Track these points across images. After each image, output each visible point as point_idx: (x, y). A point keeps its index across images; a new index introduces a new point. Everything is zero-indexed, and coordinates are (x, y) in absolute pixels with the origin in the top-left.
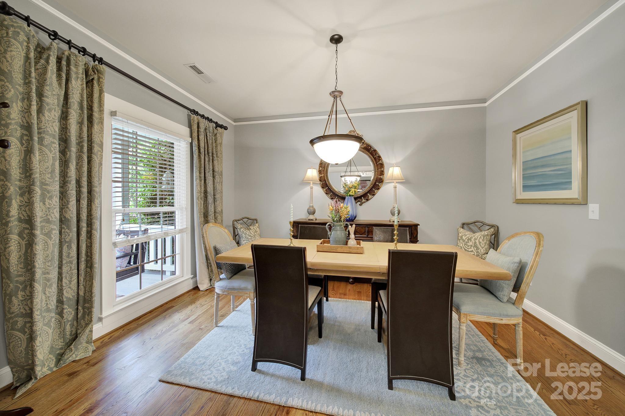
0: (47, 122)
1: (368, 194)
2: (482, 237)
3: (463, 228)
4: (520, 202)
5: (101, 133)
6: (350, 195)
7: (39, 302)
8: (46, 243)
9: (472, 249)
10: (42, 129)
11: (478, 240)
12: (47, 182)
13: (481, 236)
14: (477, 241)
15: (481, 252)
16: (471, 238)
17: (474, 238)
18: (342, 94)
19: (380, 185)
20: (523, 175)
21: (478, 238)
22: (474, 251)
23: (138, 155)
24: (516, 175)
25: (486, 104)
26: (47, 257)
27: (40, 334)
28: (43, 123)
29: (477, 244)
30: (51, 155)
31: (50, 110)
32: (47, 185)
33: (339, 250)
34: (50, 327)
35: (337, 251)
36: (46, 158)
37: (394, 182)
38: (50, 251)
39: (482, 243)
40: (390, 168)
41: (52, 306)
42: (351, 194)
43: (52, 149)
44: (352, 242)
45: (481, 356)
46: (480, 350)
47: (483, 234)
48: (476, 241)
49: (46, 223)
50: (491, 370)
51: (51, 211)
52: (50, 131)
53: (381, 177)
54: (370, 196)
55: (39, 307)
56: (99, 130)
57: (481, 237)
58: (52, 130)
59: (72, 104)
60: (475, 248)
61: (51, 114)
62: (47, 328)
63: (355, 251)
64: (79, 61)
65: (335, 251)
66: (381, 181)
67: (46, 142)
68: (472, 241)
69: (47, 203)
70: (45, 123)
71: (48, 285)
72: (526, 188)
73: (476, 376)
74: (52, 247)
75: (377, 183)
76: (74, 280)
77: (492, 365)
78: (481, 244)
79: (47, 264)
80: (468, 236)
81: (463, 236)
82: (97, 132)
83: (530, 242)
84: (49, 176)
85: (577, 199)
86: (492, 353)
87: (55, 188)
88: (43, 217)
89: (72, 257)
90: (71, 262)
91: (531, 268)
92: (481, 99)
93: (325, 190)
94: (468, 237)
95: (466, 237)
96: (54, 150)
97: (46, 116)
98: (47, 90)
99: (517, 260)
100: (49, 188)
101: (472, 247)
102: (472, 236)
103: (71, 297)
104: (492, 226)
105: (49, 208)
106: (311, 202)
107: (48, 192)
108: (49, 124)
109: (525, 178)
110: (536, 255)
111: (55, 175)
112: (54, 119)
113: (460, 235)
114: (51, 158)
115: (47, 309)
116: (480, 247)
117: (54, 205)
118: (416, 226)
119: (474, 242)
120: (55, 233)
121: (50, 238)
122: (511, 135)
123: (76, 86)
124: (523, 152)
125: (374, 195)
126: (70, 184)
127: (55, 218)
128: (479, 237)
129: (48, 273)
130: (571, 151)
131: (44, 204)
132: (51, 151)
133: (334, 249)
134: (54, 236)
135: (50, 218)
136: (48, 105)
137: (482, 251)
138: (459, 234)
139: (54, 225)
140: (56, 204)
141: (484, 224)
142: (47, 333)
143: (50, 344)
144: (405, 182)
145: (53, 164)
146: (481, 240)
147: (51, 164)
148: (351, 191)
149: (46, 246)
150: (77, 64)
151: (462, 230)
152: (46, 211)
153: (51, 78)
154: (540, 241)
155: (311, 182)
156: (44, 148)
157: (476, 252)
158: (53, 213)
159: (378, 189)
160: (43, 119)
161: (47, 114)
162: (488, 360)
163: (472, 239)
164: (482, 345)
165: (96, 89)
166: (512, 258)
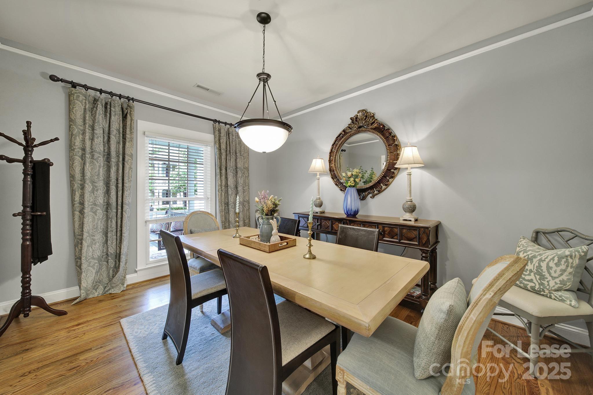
0: (96, 145)
1: (381, 184)
2: (556, 259)
5: (131, 148)
6: (350, 186)
7: (85, 252)
8: (94, 217)
9: (532, 277)
10: (93, 149)
11: (545, 263)
12: (95, 181)
13: (554, 257)
14: (544, 265)
15: (548, 285)
17: (539, 258)
19: (395, 172)
21: (547, 260)
22: (535, 281)
23: (170, 160)
26: (94, 226)
27: (85, 271)
28: (94, 146)
29: (542, 270)
30: (98, 165)
31: (98, 138)
32: (95, 183)
33: (253, 245)
34: (94, 269)
36: (95, 167)
37: (407, 167)
38: (96, 222)
39: (554, 269)
40: (408, 149)
41: (96, 256)
43: (99, 161)
44: (274, 238)
47: (559, 253)
48: (542, 264)
49: (95, 205)
51: (97, 198)
52: (97, 150)
53: (397, 162)
54: (383, 187)
55: (85, 255)
56: (130, 146)
57: (553, 259)
58: (99, 149)
59: (112, 132)
60: (538, 277)
61: (98, 140)
62: (92, 269)
63: (264, 248)
64: (116, 103)
67: (95, 157)
68: (534, 263)
69: (95, 194)
70: (95, 146)
71: (94, 243)
74: (97, 221)
75: (392, 171)
76: (114, 242)
78: (552, 272)
79: (94, 230)
80: (529, 253)
81: (520, 252)
82: (128, 147)
84: (96, 177)
87: (99, 185)
88: (93, 202)
89: (113, 228)
90: (112, 231)
93: (335, 181)
94: (528, 255)
95: (525, 254)
96: (100, 161)
97: (95, 141)
98: (96, 126)
100: (96, 184)
101: (532, 274)
102: (537, 254)
103: (113, 253)
105: (96, 197)
106: (318, 194)
107: (96, 187)
108: (97, 146)
111: (100, 176)
112: (100, 142)
114: (98, 166)
115: (93, 257)
116: (547, 275)
117: (99, 195)
119: (537, 264)
120: (99, 212)
121: (96, 215)
123: (115, 120)
125: (387, 185)
126: (111, 181)
127: (99, 203)
128: (550, 257)
129: (94, 236)
131: (94, 194)
132: (98, 162)
134: (98, 214)
135: (96, 203)
136: (96, 135)
137: (552, 283)
139: (98, 207)
140: (100, 194)
141: (577, 235)
142: (92, 272)
143: (93, 279)
145: (99, 170)
146: (552, 264)
147: (97, 170)
149: (94, 220)
150: (115, 106)
152: (94, 199)
153: (98, 118)
155: (318, 173)
156: (94, 160)
157: (539, 284)
158: (98, 200)
159: (394, 177)
160: (94, 143)
161: (96, 140)
163: (535, 260)
165: (129, 119)
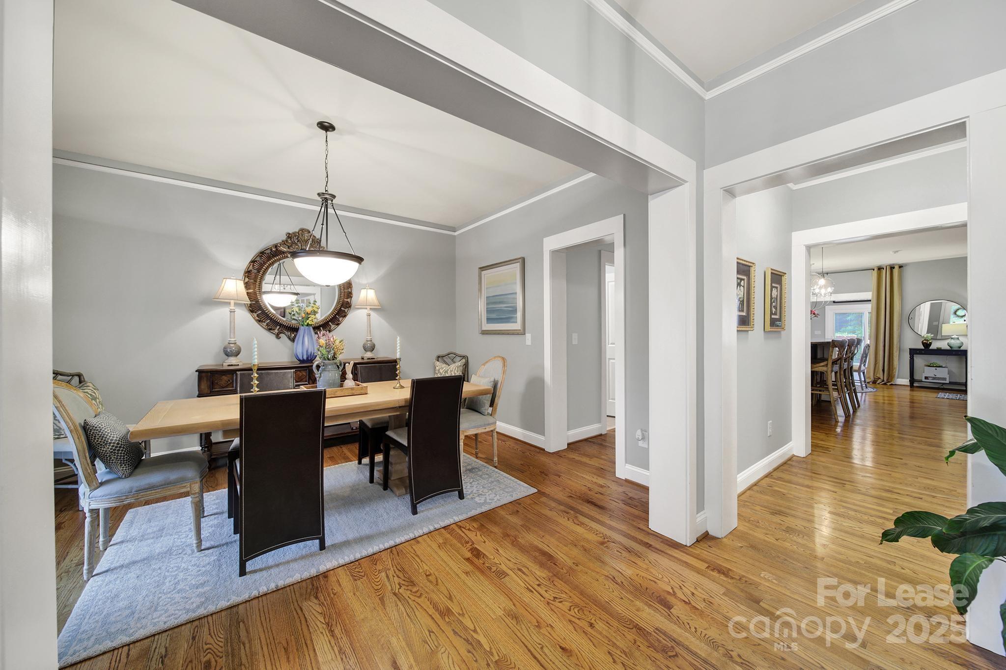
1: (330, 323)
2: (457, 368)
3: (438, 361)
4: (485, 333)
6: (308, 325)
16: (448, 370)
17: (450, 370)
18: (334, 198)
19: (346, 311)
20: (487, 308)
24: (482, 306)
25: (456, 234)
33: (338, 394)
35: (336, 396)
37: (366, 308)
40: (362, 291)
42: (310, 323)
44: (349, 383)
45: (471, 468)
46: (469, 464)
47: (457, 365)
50: (480, 473)
53: (349, 300)
54: (333, 326)
57: (455, 369)
63: (359, 392)
65: (333, 396)
66: (348, 305)
72: (490, 320)
73: (472, 480)
75: (342, 309)
77: (480, 470)
80: (444, 368)
81: (440, 369)
83: (499, 364)
85: (520, 330)
86: (478, 463)
91: (501, 383)
92: (452, 227)
93: (255, 315)
95: (443, 370)
99: (492, 379)
102: (448, 368)
104: (464, 357)
106: (232, 336)
109: (489, 311)
110: (503, 374)
113: (437, 368)
118: (395, 362)
122: (477, 271)
124: (487, 288)
125: (338, 324)
128: (454, 368)
130: (516, 293)
133: (332, 394)
138: (435, 368)
141: (457, 355)
144: (380, 309)
148: (310, 319)
151: (438, 363)
154: (504, 363)
155: (232, 302)
159: (345, 316)
162: (476, 468)
163: (448, 372)
164: (469, 460)
166: (489, 379)
